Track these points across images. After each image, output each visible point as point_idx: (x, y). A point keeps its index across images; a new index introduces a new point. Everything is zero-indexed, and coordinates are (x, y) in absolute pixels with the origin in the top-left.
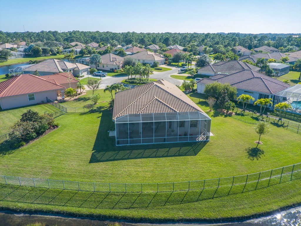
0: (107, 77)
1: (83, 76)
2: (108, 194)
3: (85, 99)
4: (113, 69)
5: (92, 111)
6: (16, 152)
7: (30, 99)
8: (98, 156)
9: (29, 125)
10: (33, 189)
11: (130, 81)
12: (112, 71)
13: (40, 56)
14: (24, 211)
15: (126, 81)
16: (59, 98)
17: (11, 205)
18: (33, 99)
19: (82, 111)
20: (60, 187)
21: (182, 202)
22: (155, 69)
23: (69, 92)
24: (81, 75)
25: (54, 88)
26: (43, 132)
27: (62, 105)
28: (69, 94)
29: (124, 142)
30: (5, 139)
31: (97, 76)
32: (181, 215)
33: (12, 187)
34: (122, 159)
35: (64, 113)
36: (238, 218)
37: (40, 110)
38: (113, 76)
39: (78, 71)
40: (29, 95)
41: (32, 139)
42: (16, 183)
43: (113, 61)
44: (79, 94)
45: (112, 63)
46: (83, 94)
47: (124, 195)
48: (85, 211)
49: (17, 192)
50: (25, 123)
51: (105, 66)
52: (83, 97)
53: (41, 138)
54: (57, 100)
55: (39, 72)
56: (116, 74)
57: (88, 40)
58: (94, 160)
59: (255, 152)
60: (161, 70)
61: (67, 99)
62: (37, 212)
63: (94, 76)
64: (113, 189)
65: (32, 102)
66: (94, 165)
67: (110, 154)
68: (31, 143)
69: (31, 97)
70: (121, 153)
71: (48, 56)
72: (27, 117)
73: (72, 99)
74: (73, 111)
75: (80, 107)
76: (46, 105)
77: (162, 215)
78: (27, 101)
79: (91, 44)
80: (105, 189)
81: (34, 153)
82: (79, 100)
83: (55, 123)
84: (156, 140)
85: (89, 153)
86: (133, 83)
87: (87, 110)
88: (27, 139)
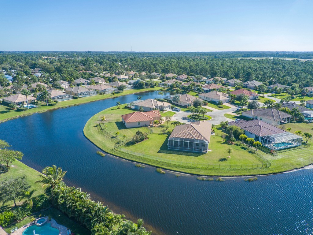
0: (181, 112)
1: (166, 110)
2: (161, 162)
3: (163, 126)
4: (186, 106)
5: (164, 134)
6: (133, 146)
7: (138, 124)
8: (161, 151)
9: (138, 136)
10: (139, 157)
11: (193, 116)
12: (185, 107)
13: (143, 88)
14: (136, 162)
15: (190, 117)
16: (151, 124)
17: (133, 160)
18: (139, 124)
19: (159, 133)
20: (147, 157)
21: (183, 168)
22: (218, 107)
23: (156, 122)
24: (165, 110)
25: (149, 120)
26: (143, 140)
27: (151, 128)
28: (155, 123)
29: (171, 148)
30: (130, 141)
31: (174, 110)
32: (180, 170)
33: (133, 155)
34: (169, 153)
35: (152, 132)
36: (198, 175)
37: (143, 130)
38: (185, 111)
39: (164, 107)
40: (138, 122)
41: (139, 142)
42: (134, 154)
43: (188, 100)
44: (161, 123)
45: (186, 101)
46: (163, 123)
47: (165, 163)
48: (153, 164)
49: (134, 157)
50: (137, 136)
51: (182, 103)
52: (162, 125)
53: (142, 142)
54: (150, 126)
55: (143, 107)
56: (187, 109)
57: (180, 72)
58: (159, 152)
59: (223, 160)
60: (222, 108)
61: (154, 125)
62: (140, 162)
63: (173, 110)
64: (162, 161)
65: (139, 126)
66: (158, 153)
67: (165, 151)
68: (139, 143)
69: (139, 123)
70: (169, 152)
71: (149, 88)
72: (138, 133)
73: (157, 126)
74: (155, 132)
75: (159, 130)
76: (145, 128)
77: (174, 169)
78: (137, 125)
79: (181, 76)
80: (160, 160)
81: (140, 147)
82: (160, 126)
83: (148, 137)
84: (184, 149)
85: (158, 150)
86: (193, 118)
87: (162, 133)
88: (137, 141)
